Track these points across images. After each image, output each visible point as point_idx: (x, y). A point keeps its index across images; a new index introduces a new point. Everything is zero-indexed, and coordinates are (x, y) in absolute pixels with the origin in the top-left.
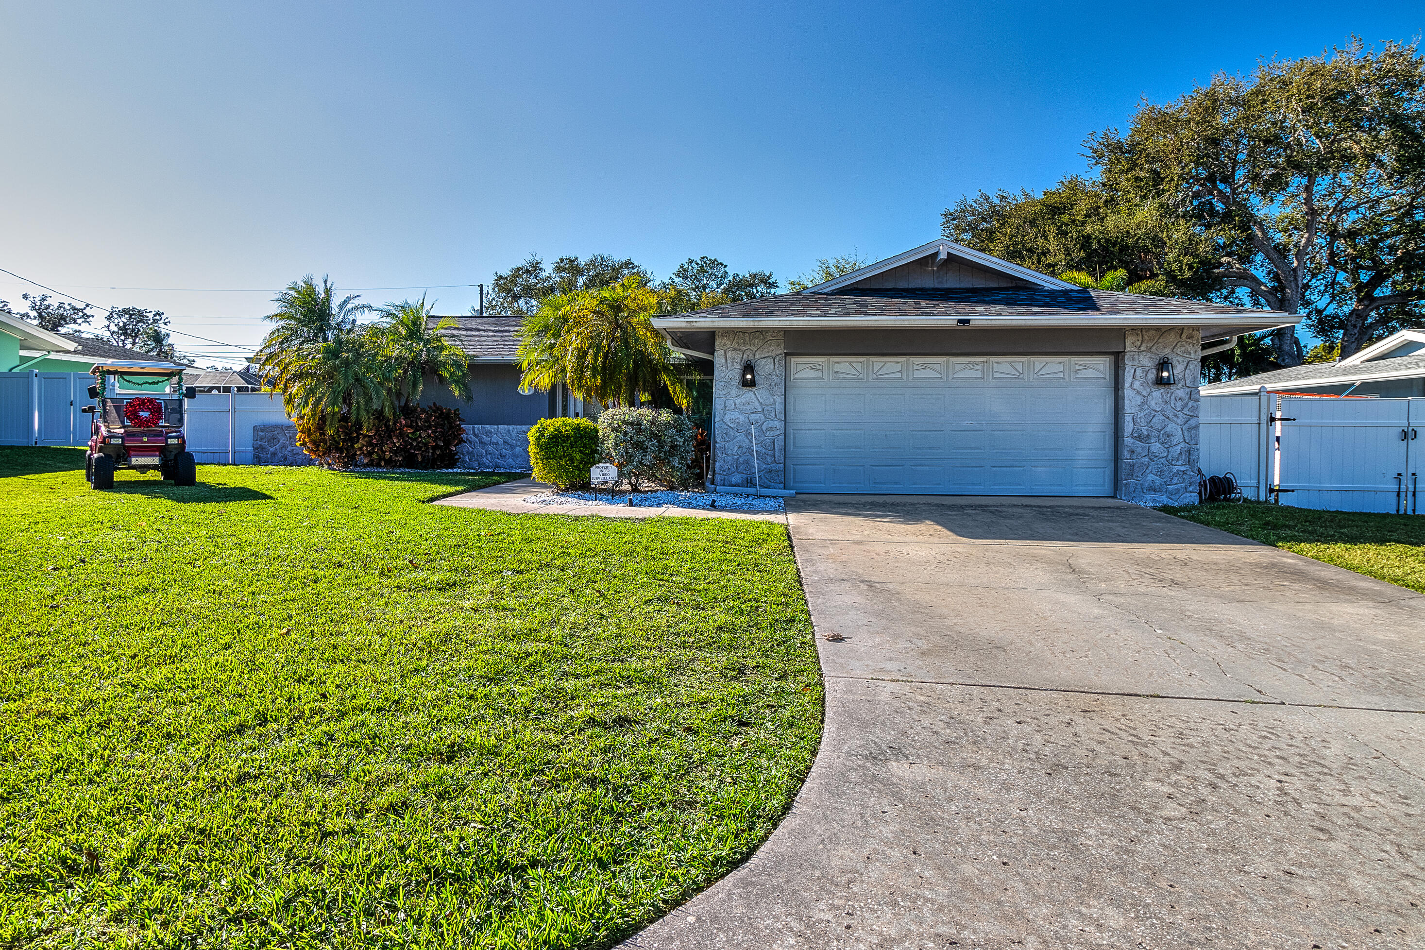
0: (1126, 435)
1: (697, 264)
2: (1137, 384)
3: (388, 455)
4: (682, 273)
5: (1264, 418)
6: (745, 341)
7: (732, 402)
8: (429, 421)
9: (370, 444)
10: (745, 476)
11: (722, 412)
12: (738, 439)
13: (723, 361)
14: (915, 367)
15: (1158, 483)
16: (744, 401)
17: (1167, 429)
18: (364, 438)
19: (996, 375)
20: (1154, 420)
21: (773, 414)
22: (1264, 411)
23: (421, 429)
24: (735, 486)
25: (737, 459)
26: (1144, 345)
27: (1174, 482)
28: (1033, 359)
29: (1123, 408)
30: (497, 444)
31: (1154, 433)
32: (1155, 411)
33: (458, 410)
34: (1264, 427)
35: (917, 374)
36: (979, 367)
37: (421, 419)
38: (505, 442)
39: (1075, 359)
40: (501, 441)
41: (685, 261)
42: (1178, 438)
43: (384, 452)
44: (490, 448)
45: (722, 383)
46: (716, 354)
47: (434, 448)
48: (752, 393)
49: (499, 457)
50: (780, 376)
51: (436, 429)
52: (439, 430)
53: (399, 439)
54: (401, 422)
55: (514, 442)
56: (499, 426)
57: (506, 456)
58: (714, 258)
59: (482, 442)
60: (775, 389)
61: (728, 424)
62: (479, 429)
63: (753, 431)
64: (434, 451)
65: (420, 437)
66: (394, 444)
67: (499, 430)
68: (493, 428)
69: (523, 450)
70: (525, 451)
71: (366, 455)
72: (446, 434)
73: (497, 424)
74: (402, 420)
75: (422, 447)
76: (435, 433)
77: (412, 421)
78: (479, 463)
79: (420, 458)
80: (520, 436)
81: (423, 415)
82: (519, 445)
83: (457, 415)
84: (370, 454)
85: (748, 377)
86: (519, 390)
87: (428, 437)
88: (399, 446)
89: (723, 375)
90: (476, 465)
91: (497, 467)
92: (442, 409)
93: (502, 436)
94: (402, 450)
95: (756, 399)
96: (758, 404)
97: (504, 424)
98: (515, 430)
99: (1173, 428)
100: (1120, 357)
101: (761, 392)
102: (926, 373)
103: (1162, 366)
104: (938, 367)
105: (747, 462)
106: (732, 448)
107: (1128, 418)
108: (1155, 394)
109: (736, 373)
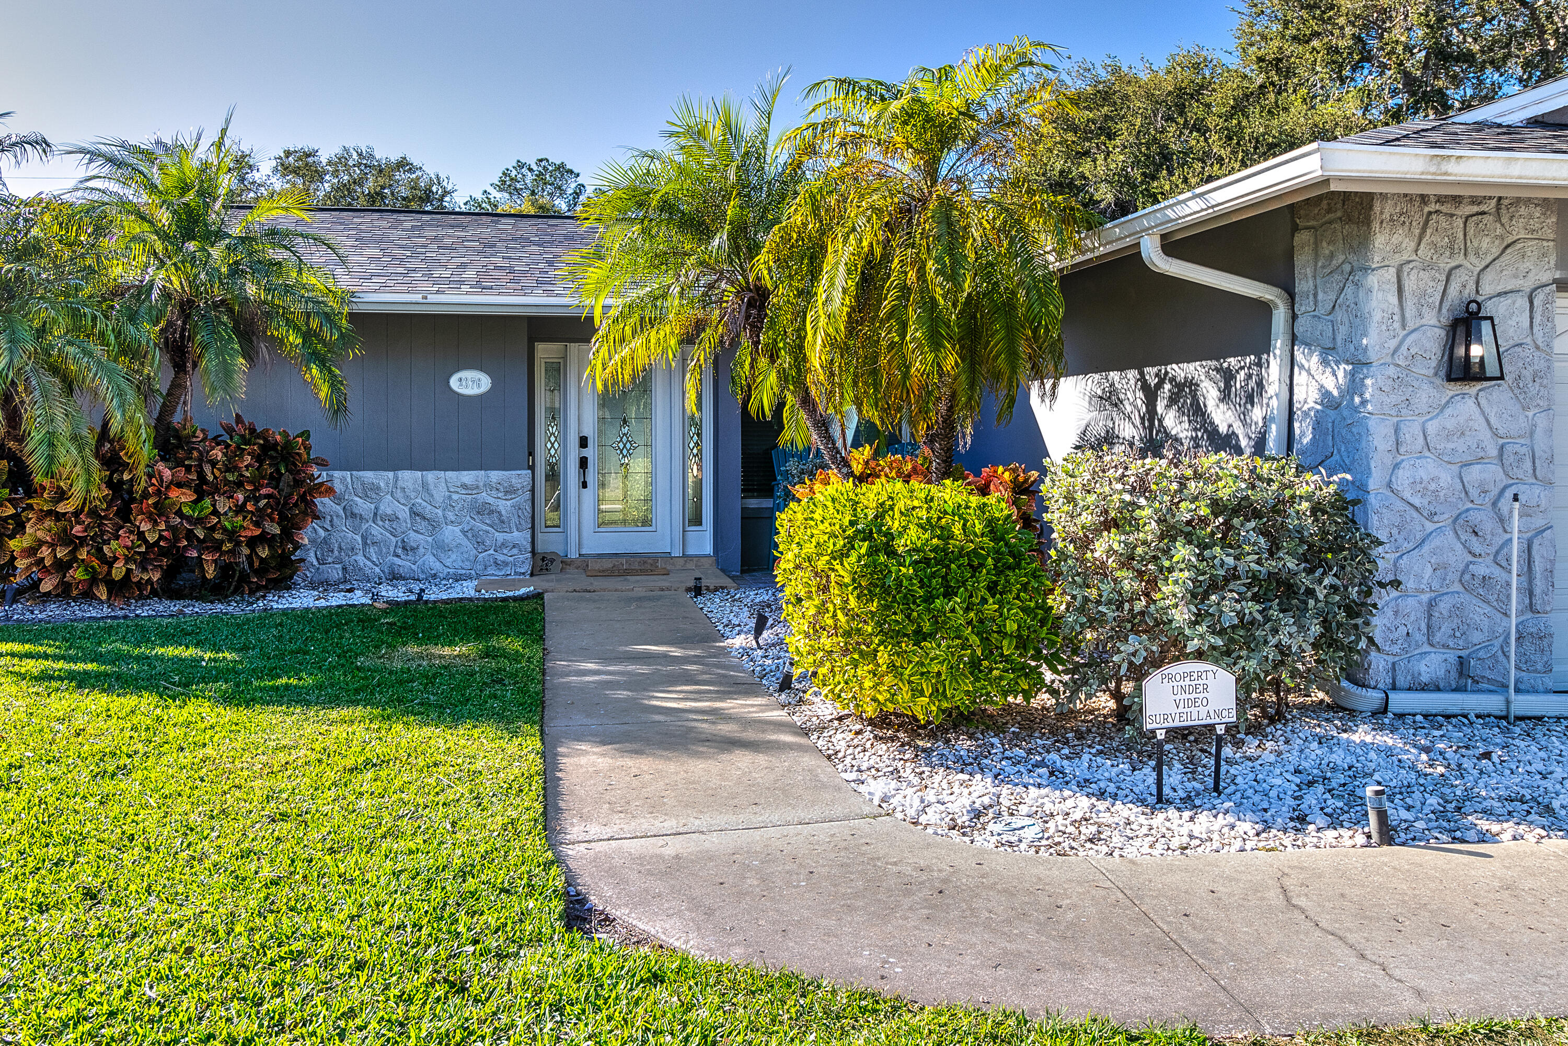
1: (530, 170)
3: (118, 570)
4: (508, 183)
6: (1452, 242)
7: (1416, 429)
8: (236, 468)
9: (65, 538)
10: (1452, 657)
11: (1388, 460)
12: (1435, 542)
13: (1394, 300)
16: (1450, 424)
18: (40, 520)
21: (1528, 464)
23: (215, 490)
24: (1424, 688)
25: (1432, 605)
30: (394, 518)
33: (306, 434)
37: (214, 464)
38: (414, 513)
40: (403, 513)
41: (512, 163)
43: (110, 563)
44: (377, 531)
45: (1392, 371)
46: (1372, 280)
47: (252, 543)
48: (1470, 403)
49: (400, 551)
50: (1545, 350)
51: (257, 489)
52: (264, 491)
53: (156, 523)
54: (160, 472)
55: (440, 512)
56: (400, 473)
57: (418, 548)
58: (558, 162)
59: (353, 515)
60: (1533, 389)
61: (1407, 495)
62: (343, 480)
63: (1475, 517)
64: (253, 550)
65: (215, 512)
66: (141, 535)
67: (400, 483)
68: (383, 478)
69: (464, 532)
70: (470, 535)
71: (45, 570)
72: (286, 503)
73: (395, 469)
74: (161, 466)
75: (222, 542)
76: (257, 500)
77: (188, 469)
78: (344, 569)
79: (210, 572)
80: (455, 497)
81: (218, 453)
82: (453, 519)
83: (308, 449)
84: (61, 566)
85: (1476, 351)
86: (454, 383)
87: (237, 513)
88: (156, 543)
89: (1393, 344)
90: (335, 573)
91: (394, 577)
92: (264, 435)
93: (407, 497)
94: (164, 553)
95: (1482, 420)
96: (1489, 434)
97: (411, 468)
98: (442, 483)
101: (1496, 398)
105: (1457, 611)
106: (1419, 572)
109: (1429, 339)
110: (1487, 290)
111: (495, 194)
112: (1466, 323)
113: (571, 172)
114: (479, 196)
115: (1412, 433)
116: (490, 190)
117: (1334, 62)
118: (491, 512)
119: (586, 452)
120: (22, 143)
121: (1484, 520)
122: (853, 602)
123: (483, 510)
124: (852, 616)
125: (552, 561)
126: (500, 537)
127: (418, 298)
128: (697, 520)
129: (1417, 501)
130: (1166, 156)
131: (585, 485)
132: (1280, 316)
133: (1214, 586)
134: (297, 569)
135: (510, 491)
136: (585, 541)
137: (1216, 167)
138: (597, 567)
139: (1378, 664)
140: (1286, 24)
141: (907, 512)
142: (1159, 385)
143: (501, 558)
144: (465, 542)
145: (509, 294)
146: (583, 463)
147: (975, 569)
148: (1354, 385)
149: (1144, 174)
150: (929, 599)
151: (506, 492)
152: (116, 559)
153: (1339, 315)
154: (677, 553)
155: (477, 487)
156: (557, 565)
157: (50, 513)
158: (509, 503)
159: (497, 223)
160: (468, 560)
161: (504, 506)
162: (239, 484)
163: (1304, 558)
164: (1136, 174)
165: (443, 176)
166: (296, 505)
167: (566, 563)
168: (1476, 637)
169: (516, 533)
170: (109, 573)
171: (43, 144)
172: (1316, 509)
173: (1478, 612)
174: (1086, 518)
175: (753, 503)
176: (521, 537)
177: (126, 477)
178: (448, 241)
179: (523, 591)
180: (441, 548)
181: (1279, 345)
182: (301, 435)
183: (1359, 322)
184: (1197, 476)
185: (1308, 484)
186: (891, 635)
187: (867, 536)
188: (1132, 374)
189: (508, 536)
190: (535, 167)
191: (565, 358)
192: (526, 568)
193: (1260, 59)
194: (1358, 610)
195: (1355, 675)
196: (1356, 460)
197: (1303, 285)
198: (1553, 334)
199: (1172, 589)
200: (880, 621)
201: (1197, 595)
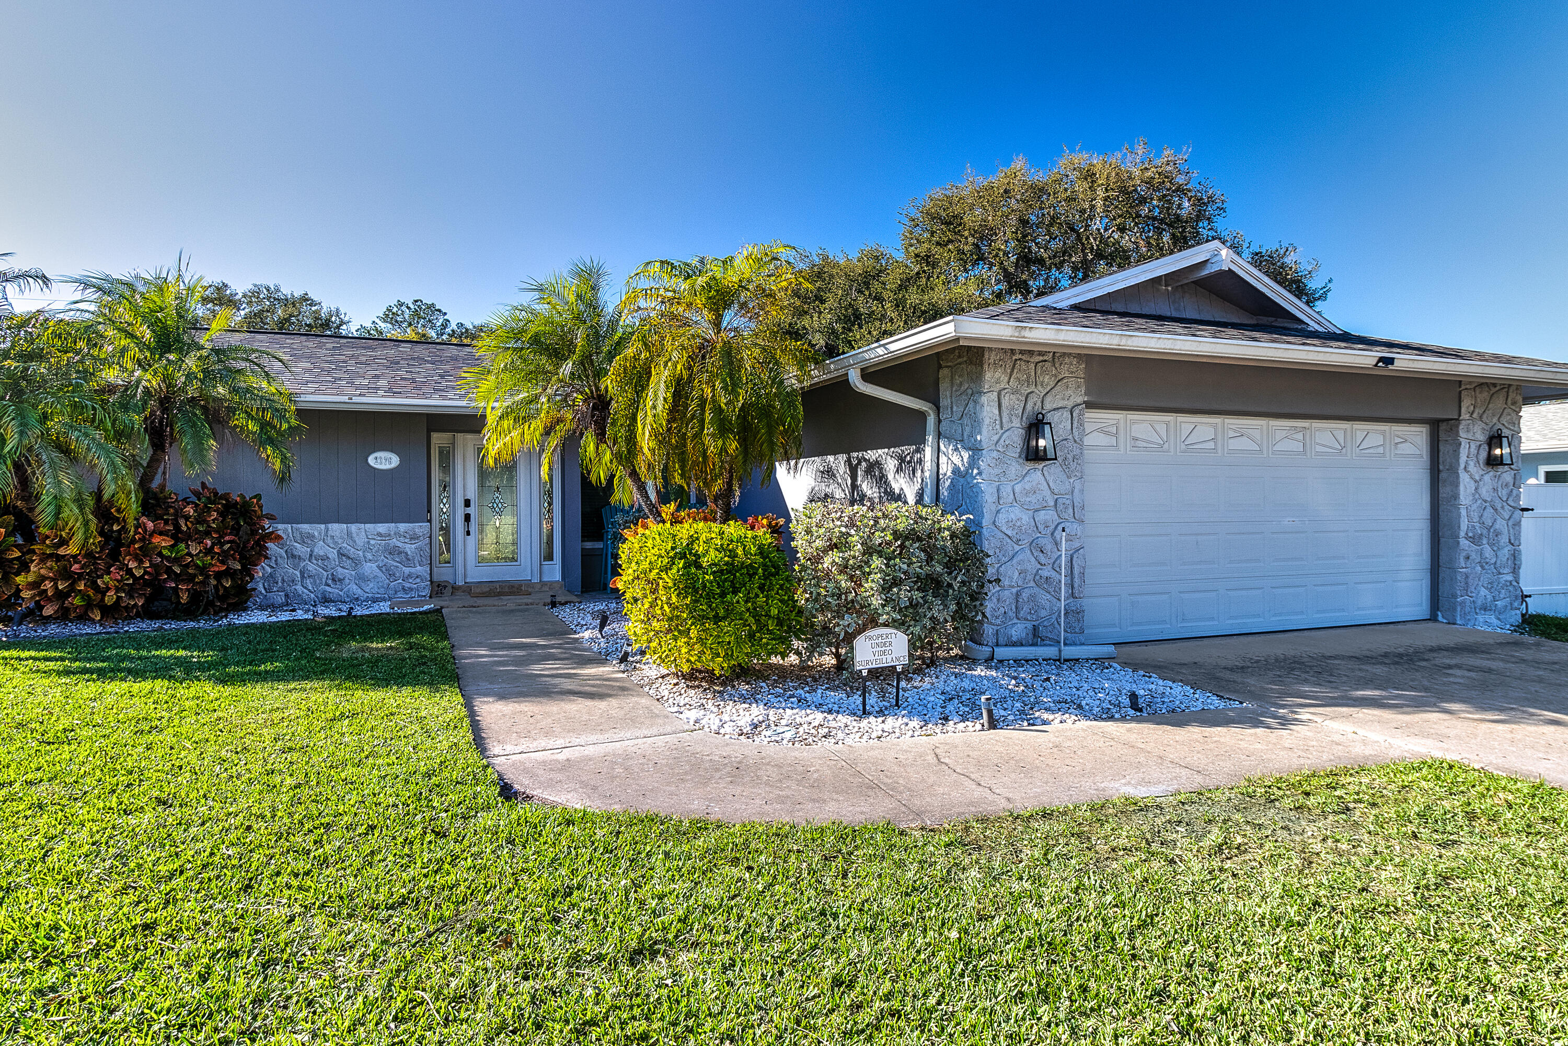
0: (1462, 534)
1: (408, 308)
2: (1471, 465)
3: (110, 597)
4: (390, 316)
6: (1029, 377)
7: (1009, 489)
8: (205, 522)
9: (65, 574)
10: (1029, 626)
11: (994, 508)
12: (1020, 557)
13: (997, 412)
14: (1231, 434)
15: (1489, 597)
16: (1028, 487)
17: (1497, 526)
18: (43, 561)
19: (1319, 449)
20: (1485, 514)
21: (1070, 510)
23: (188, 537)
24: (1014, 644)
25: (1018, 595)
26: (1477, 411)
27: (1502, 596)
28: (1358, 426)
29: (1456, 497)
30: (325, 558)
31: (1485, 532)
32: (1485, 501)
33: (258, 497)
35: (1235, 444)
36: (1300, 436)
37: (187, 518)
38: (341, 554)
39: (1394, 428)
40: (333, 554)
41: (393, 302)
42: (1504, 539)
43: (103, 592)
44: (312, 567)
45: (995, 454)
46: (984, 399)
47: (219, 576)
48: (1039, 473)
49: (330, 582)
50: (1079, 443)
51: (221, 537)
52: (227, 538)
53: (141, 562)
54: (144, 524)
55: (361, 553)
56: (330, 525)
57: (344, 579)
58: (429, 303)
59: (293, 556)
60: (1073, 466)
61: (1004, 529)
62: (285, 530)
63: (1042, 542)
64: (219, 582)
65: (189, 554)
66: (129, 572)
67: (330, 533)
68: (316, 529)
69: (378, 567)
70: (384, 569)
71: (49, 600)
72: (245, 546)
73: (325, 522)
74: (144, 519)
75: (195, 576)
76: (222, 544)
77: (166, 522)
78: (287, 596)
79: (184, 598)
80: (372, 542)
81: (190, 510)
82: (371, 558)
83: (261, 507)
84: (61, 596)
85: (1042, 443)
86: (371, 460)
87: (206, 554)
88: (142, 577)
89: (996, 438)
90: (280, 598)
91: (326, 600)
92: (226, 496)
93: (336, 543)
94: (147, 584)
95: (1045, 484)
96: (1049, 492)
97: (338, 521)
98: (362, 532)
99: (1501, 525)
100: (1443, 426)
101: (1053, 471)
102: (1243, 444)
103: (1495, 439)
104: (1257, 434)
105: (1032, 598)
106: (1011, 575)
107: (1463, 512)
108: (1487, 478)
109: (1016, 436)
110: (1048, 406)
112: (1036, 426)
113: (439, 311)
115: (1006, 491)
116: (377, 321)
117: (962, 259)
118: (400, 553)
119: (468, 510)
120: (24, 276)
121: (1047, 543)
122: (674, 599)
123: (394, 551)
124: (674, 608)
125: (445, 587)
126: (407, 570)
127: (345, 399)
128: (549, 557)
129: (1009, 533)
130: (857, 316)
131: (468, 533)
132: (931, 421)
133: (896, 582)
134: (251, 596)
135: (414, 538)
136: (469, 573)
137: (889, 324)
138: (478, 590)
139: (988, 630)
140: (932, 233)
141: (708, 541)
142: (859, 463)
143: (407, 585)
144: (380, 574)
145: (414, 398)
146: (467, 518)
147: (751, 576)
148: (973, 462)
149: (844, 328)
150: (723, 595)
151: (411, 539)
152: (108, 589)
153: (965, 420)
154: (536, 580)
155: (389, 535)
156: (449, 589)
157: (51, 556)
158: (413, 546)
159: (398, 346)
160: (383, 587)
161: (410, 548)
162: (207, 533)
163: (946, 566)
164: (838, 327)
165: (341, 311)
166: (252, 548)
167: (455, 588)
168: (1043, 613)
169: (419, 568)
170: (103, 600)
171: (45, 280)
172: (954, 535)
173: (1044, 598)
174: (819, 543)
175: (589, 545)
176: (422, 570)
177: (115, 528)
178: (364, 359)
179: (426, 607)
180: (362, 579)
181: (930, 439)
182: (255, 497)
183: (976, 424)
184: (885, 516)
185: (949, 521)
186: (701, 619)
187: (683, 556)
188: (842, 458)
189: (412, 570)
190: (412, 307)
191: (453, 444)
192: (427, 592)
193: (917, 256)
194: (977, 596)
195: (975, 637)
196: (975, 508)
197: (944, 402)
198: (1083, 434)
199: (871, 585)
200: (691, 610)
201: (886, 588)
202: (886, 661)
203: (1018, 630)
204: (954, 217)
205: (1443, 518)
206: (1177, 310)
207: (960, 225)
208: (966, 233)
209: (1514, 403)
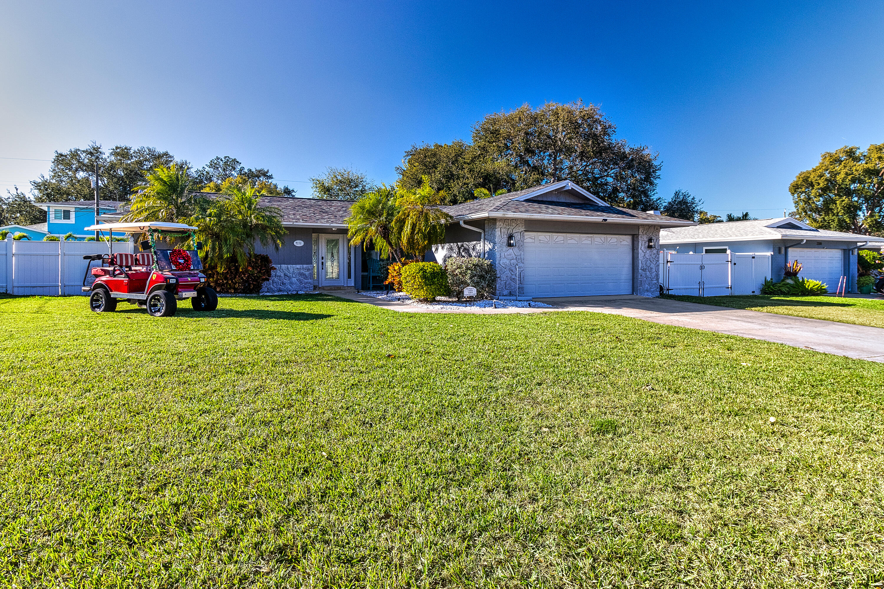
1: (222, 160)
2: (643, 248)
3: (237, 285)
4: (213, 165)
5: (665, 261)
10: (509, 291)
11: (499, 259)
12: (506, 272)
13: (500, 233)
14: (569, 239)
15: (649, 288)
16: (508, 253)
19: (596, 243)
20: (647, 263)
21: (520, 260)
22: (665, 258)
24: (505, 296)
25: (505, 282)
26: (644, 233)
27: (653, 287)
28: (608, 236)
29: (638, 257)
31: (647, 268)
32: (647, 259)
33: (267, 256)
34: (665, 264)
35: (569, 242)
36: (590, 239)
39: (620, 236)
41: (215, 157)
42: (654, 270)
45: (500, 245)
46: (497, 230)
48: (511, 250)
49: (282, 284)
50: (523, 242)
55: (291, 275)
56: (282, 265)
58: (233, 158)
60: (521, 248)
61: (502, 265)
63: (512, 268)
66: (242, 278)
67: (282, 268)
68: (278, 266)
69: (297, 279)
70: (299, 280)
72: (267, 271)
73: (280, 264)
76: (262, 270)
80: (295, 271)
81: (254, 259)
82: (295, 276)
85: (512, 242)
86: (295, 243)
87: (259, 273)
88: (245, 279)
89: (500, 240)
91: (280, 290)
92: (260, 256)
93: (284, 271)
95: (513, 253)
96: (514, 255)
97: (284, 264)
98: (292, 268)
99: (652, 266)
100: (635, 236)
101: (516, 249)
102: (572, 241)
103: (650, 240)
104: (576, 239)
105: (510, 284)
106: (504, 277)
107: (640, 262)
108: (648, 252)
109: (505, 240)
110: (514, 232)
111: (207, 169)
112: (510, 237)
113: (238, 162)
114: (201, 169)
115: (502, 254)
116: (206, 167)
117: (499, 150)
118: (304, 275)
119: (323, 261)
121: (513, 268)
123: (301, 274)
124: (420, 283)
125: (316, 287)
126: (306, 281)
128: (349, 277)
130: (452, 175)
131: (323, 269)
132: (483, 235)
133: (473, 276)
136: (324, 283)
138: (326, 289)
139: (498, 292)
140: (486, 137)
141: (427, 266)
142: (461, 246)
143: (307, 286)
144: (298, 282)
146: (323, 263)
148: (494, 247)
150: (432, 279)
151: (308, 270)
152: (236, 283)
153: (492, 235)
154: (345, 285)
155: (300, 269)
156: (318, 288)
158: (308, 273)
160: (299, 286)
162: (258, 267)
163: (486, 273)
164: (444, 180)
165: (188, 162)
168: (512, 288)
169: (310, 280)
172: (487, 265)
173: (513, 284)
174: (454, 267)
177: (237, 264)
180: (291, 283)
181: (482, 240)
183: (495, 236)
184: (471, 260)
185: (486, 262)
186: (426, 285)
187: (422, 270)
188: (455, 244)
189: (308, 281)
190: (224, 160)
191: (319, 238)
192: (313, 288)
193: (479, 147)
194: (494, 280)
195: (494, 294)
196: (494, 259)
197: (486, 230)
198: (524, 239)
199: (468, 277)
200: (425, 283)
201: (471, 278)
202: (472, 295)
203: (506, 292)
204: (496, 130)
205: (635, 264)
206: (559, 199)
207: (498, 134)
208: (501, 138)
209: (657, 229)
